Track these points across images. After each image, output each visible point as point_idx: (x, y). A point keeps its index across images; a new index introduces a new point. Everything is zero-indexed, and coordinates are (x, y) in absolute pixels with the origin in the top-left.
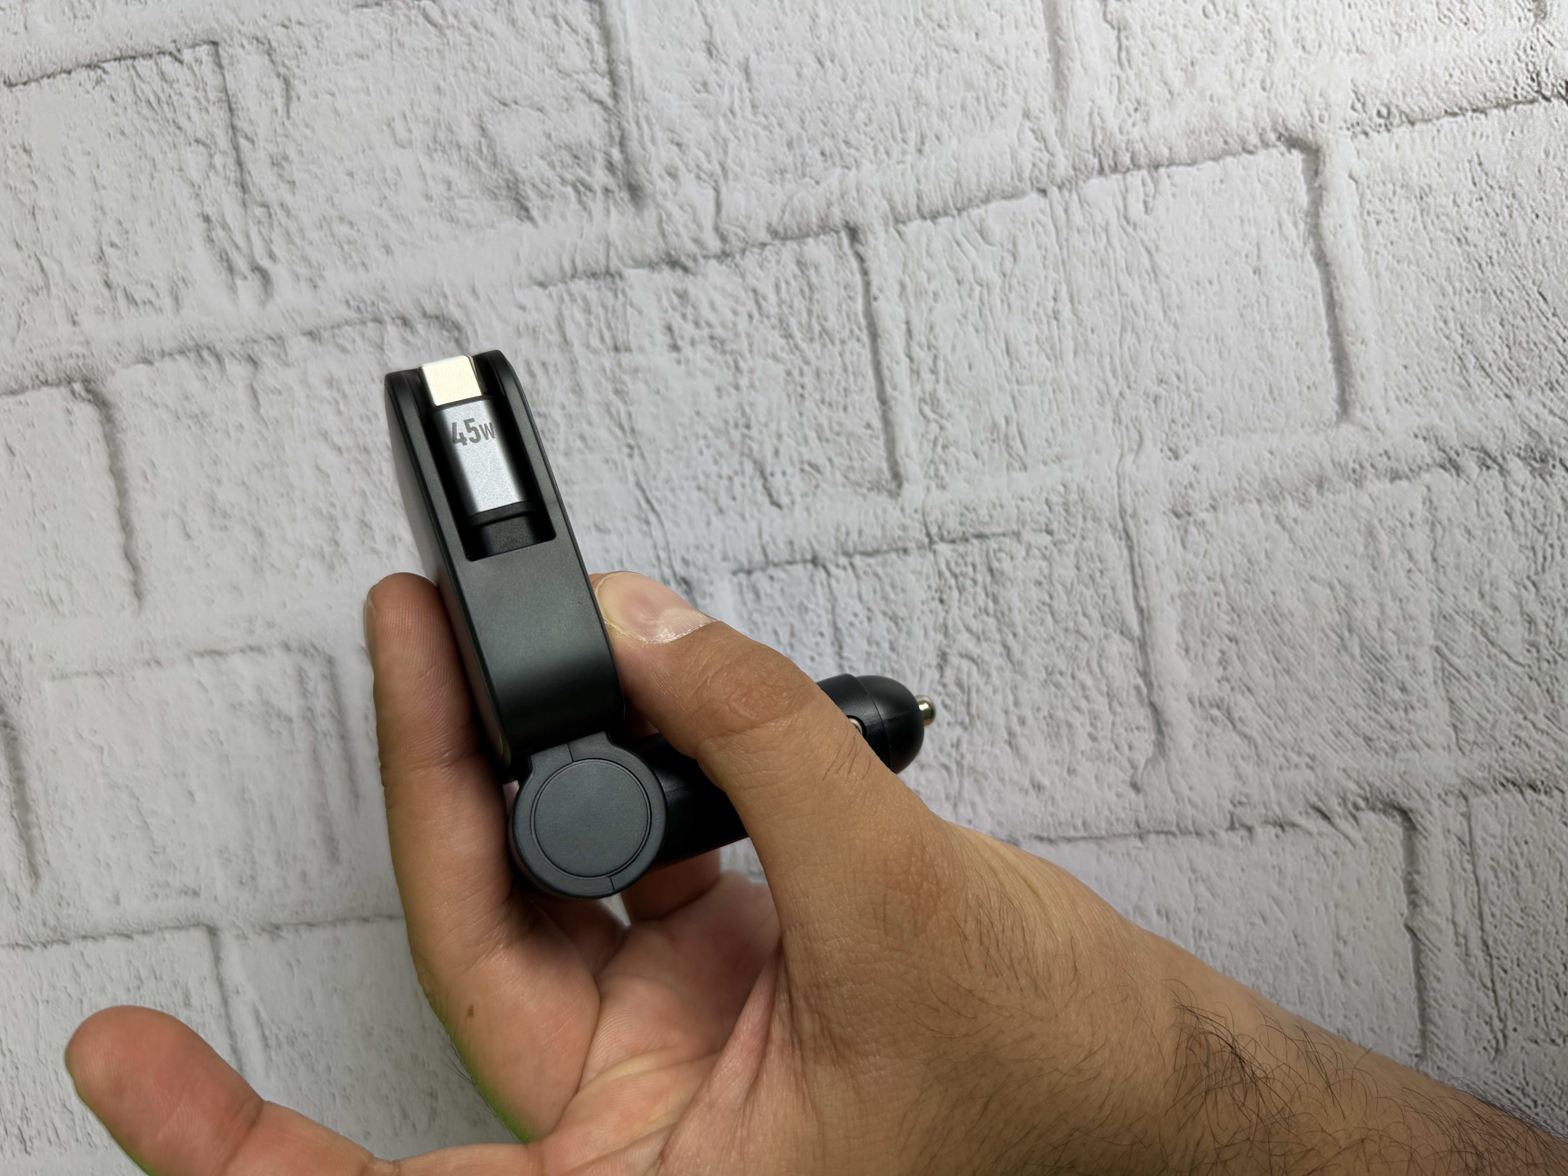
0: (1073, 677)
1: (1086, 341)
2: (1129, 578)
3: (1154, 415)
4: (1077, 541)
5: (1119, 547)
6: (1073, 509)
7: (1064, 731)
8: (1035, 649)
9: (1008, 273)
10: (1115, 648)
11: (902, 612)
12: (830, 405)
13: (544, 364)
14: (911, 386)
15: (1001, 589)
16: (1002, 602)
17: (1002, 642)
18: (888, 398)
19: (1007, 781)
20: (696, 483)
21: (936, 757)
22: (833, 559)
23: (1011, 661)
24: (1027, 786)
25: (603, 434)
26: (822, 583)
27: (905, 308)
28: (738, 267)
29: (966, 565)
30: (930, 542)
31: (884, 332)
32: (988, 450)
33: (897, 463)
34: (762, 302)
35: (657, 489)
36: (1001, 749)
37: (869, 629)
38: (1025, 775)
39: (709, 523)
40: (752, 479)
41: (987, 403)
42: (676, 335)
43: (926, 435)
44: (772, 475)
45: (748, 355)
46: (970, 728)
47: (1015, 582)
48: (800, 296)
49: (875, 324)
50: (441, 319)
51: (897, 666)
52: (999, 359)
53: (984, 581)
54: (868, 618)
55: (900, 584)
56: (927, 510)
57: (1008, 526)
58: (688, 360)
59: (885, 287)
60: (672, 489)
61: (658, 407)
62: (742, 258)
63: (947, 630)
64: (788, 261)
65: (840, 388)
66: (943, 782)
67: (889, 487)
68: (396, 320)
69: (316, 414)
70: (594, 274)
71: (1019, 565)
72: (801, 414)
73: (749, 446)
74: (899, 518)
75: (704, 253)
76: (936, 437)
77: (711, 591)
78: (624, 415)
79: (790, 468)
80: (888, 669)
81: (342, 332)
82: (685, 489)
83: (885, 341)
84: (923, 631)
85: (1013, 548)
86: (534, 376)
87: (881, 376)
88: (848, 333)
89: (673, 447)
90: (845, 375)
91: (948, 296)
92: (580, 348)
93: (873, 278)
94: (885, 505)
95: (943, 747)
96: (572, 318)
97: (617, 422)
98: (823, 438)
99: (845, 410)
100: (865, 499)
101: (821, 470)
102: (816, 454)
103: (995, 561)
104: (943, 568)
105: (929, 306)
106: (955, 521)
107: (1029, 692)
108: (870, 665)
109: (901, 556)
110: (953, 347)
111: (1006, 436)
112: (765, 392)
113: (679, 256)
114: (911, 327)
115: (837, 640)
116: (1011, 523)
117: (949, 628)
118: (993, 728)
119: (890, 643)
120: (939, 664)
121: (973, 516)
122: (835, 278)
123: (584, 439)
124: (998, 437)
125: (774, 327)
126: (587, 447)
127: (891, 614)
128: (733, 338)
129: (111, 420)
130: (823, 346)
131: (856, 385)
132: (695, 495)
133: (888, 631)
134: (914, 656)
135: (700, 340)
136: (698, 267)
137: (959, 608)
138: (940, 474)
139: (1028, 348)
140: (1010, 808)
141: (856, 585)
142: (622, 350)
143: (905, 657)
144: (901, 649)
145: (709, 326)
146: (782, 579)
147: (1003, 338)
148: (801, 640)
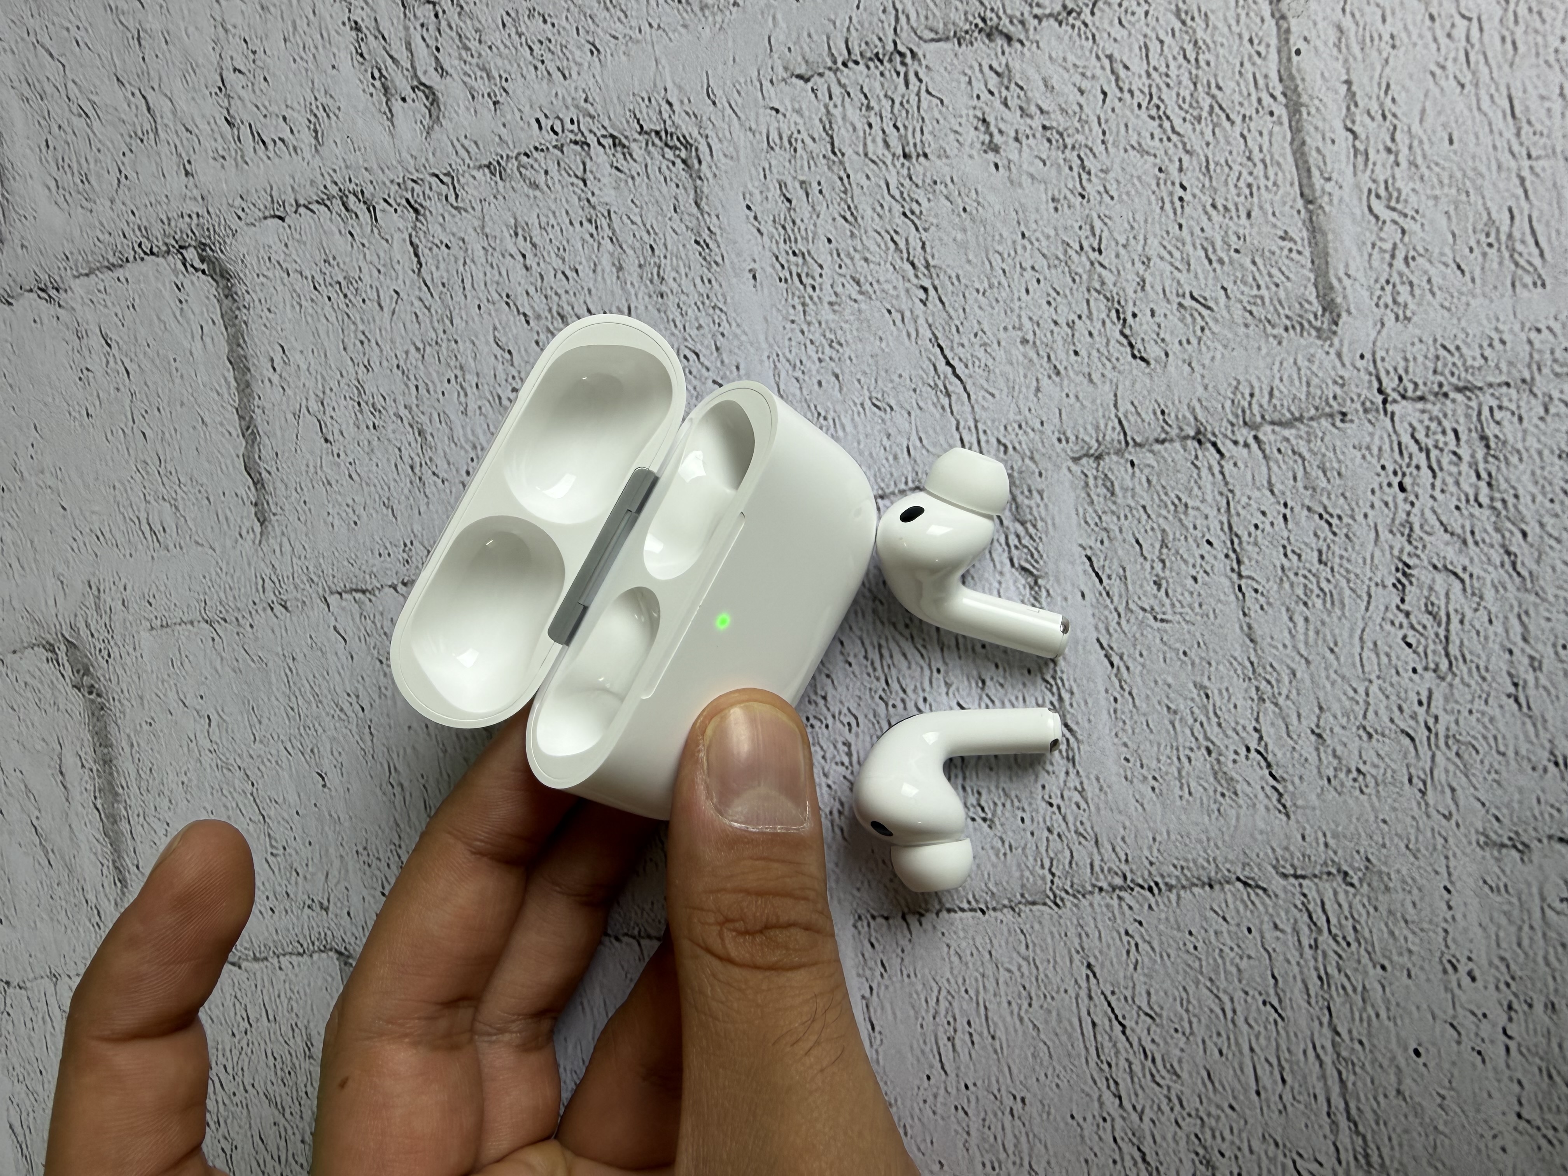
11: (1339, 507)
12: (1226, 208)
13: (802, 183)
14: (1355, 174)
15: (1503, 466)
16: (1504, 486)
17: (1503, 546)
18: (1318, 193)
19: (1511, 754)
20: (1020, 333)
21: (1392, 720)
22: (1229, 434)
23: (1519, 574)
24: (1545, 762)
25: (885, 273)
26: (1210, 468)
27: (1346, 61)
28: (1086, 25)
29: (1444, 432)
30: (1385, 402)
31: (1311, 98)
32: (1480, 259)
33: (1332, 288)
34: (1122, 72)
35: (963, 345)
36: (1501, 707)
37: (1285, 534)
38: (1543, 747)
39: (1038, 390)
40: (1104, 323)
41: (1479, 190)
42: (993, 128)
43: (1379, 244)
44: (1134, 315)
45: (1099, 149)
46: (1449, 677)
47: (1525, 455)
48: (1181, 58)
49: (1297, 86)
50: (663, 134)
51: (1331, 587)
52: (1499, 123)
53: (1473, 456)
54: (1285, 517)
55: (1336, 465)
56: (1380, 354)
57: (1514, 371)
58: (1009, 161)
59: (1314, 32)
60: (985, 344)
61: (965, 231)
62: (1093, 13)
63: (1411, 529)
64: (1161, 9)
65: (1242, 184)
66: (1405, 757)
67: (1318, 324)
68: (602, 140)
69: (495, 272)
70: (877, 55)
71: (1532, 429)
72: (1180, 226)
73: (1100, 276)
74: (1334, 368)
75: (1036, 11)
76: (1395, 245)
77: (1040, 487)
78: (915, 244)
79: (1165, 304)
80: (1317, 591)
81: (530, 161)
82: (1003, 343)
83: (1313, 111)
84: (1373, 534)
85: (1522, 404)
86: (789, 201)
87: (1306, 162)
88: (1255, 104)
89: (986, 285)
90: (1250, 164)
91: (1415, 38)
92: (855, 157)
93: (1293, 22)
94: (1312, 351)
95: (1405, 707)
96: (844, 118)
97: (905, 255)
98: (1213, 258)
99: (1249, 215)
100: (1280, 343)
101: (1211, 304)
102: (1203, 282)
103: (1492, 424)
104: (1406, 439)
105: (1385, 55)
106: (1426, 368)
107: (1548, 620)
108: (1287, 585)
109: (1338, 423)
110: (1423, 111)
111: (1510, 236)
112: (1125, 197)
113: (1000, 18)
114: (1354, 88)
115: (1234, 551)
116: (1519, 366)
117: (1416, 527)
118: (1488, 676)
119: (1320, 552)
120: (1399, 581)
121: (1456, 359)
122: (1234, 28)
123: (858, 283)
124: (1498, 239)
125: (1139, 106)
126: (861, 293)
127: (1321, 511)
128: (1078, 125)
129: (229, 294)
130: (1215, 126)
131: (1267, 178)
132: (1018, 351)
133: (1316, 535)
134: (1358, 571)
135: (1028, 131)
136: (1027, 31)
137: (1432, 497)
138: (1400, 299)
139: (1547, 104)
140: (1517, 796)
141: (1264, 469)
142: (914, 155)
143: (1342, 571)
144: (1337, 560)
145: (1042, 111)
146: (1149, 466)
147: (1505, 93)
148: (1177, 552)
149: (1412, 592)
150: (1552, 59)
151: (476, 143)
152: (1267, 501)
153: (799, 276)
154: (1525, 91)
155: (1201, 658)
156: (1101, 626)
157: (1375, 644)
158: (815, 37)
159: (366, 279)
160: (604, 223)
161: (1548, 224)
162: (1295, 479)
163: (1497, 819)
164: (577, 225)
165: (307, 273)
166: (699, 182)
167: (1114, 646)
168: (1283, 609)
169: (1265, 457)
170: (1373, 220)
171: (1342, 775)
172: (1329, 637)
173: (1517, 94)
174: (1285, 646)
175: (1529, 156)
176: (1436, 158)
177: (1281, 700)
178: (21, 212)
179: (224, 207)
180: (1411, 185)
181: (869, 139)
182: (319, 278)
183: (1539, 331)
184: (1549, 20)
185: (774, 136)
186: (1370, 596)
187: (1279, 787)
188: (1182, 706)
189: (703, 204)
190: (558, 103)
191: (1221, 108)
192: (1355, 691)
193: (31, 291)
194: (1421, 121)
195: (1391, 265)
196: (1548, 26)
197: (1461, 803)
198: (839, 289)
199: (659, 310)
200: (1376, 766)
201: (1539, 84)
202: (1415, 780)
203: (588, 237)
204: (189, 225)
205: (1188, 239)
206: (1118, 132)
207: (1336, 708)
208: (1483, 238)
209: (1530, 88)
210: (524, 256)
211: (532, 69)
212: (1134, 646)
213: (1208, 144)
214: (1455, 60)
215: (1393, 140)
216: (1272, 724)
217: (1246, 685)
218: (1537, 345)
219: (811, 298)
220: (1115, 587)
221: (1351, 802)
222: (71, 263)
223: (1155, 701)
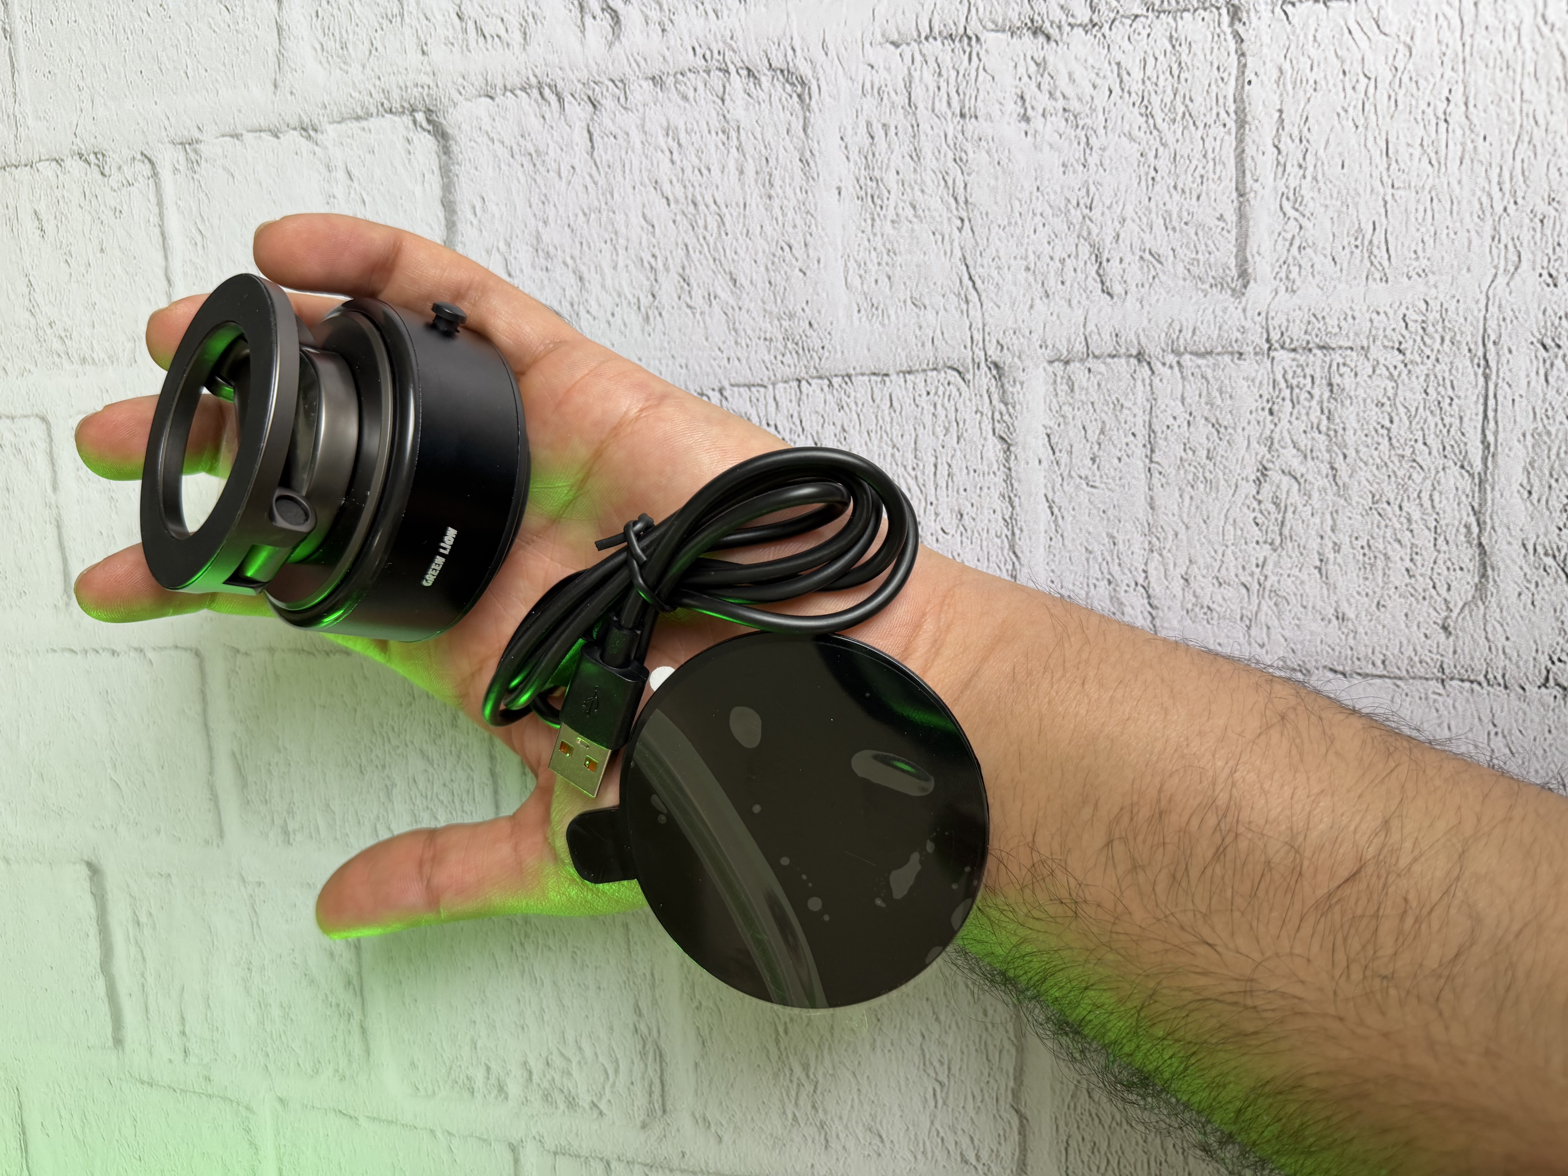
0: (1401, 508)
1: (1475, 148)
2: (1481, 409)
3: (1538, 235)
4: (1429, 363)
5: (1476, 374)
6: (1430, 329)
7: (1380, 564)
8: (1363, 474)
9: (1401, 69)
10: (1452, 481)
11: (1227, 420)
12: (1183, 191)
13: (884, 125)
14: (1275, 180)
15: (1339, 406)
16: (1337, 420)
17: (1330, 463)
18: (1248, 190)
19: (1310, 608)
20: (1025, 263)
21: (1237, 575)
22: (1160, 357)
23: (1336, 484)
24: (1330, 616)
25: (935, 203)
26: (1143, 380)
27: (1281, 95)
28: (1105, 37)
29: (1305, 377)
30: (1270, 349)
31: (1254, 118)
32: (1348, 255)
33: (1246, 261)
34: (1125, 77)
35: (983, 266)
36: (1309, 574)
37: (1187, 435)
38: (1330, 604)
39: (1031, 307)
40: (1086, 263)
41: (1356, 205)
42: (1027, 105)
43: (1283, 234)
44: (1108, 260)
45: (1101, 131)
46: (1280, 549)
47: (1355, 401)
48: (1168, 73)
49: (1244, 109)
50: (786, 73)
51: (1212, 476)
52: (1377, 158)
53: (1321, 396)
54: (1189, 422)
55: (1229, 390)
56: (1272, 314)
57: (1357, 340)
58: (1036, 131)
59: (1262, 70)
60: (999, 268)
61: (996, 179)
62: (1110, 29)
63: (1272, 443)
64: (1159, 34)
65: (1197, 174)
66: (1241, 602)
67: (1233, 286)
68: (740, 71)
69: (648, 162)
70: (951, 35)
71: (1363, 383)
72: (1150, 199)
73: (1088, 228)
74: (1239, 319)
75: (1071, 20)
76: (1293, 237)
77: (1022, 379)
78: (960, 184)
79: (1129, 255)
80: (1202, 478)
81: (685, 79)
82: (1012, 269)
83: (1253, 128)
84: (1246, 442)
85: (1359, 364)
86: (872, 138)
87: (1243, 166)
88: (1214, 116)
89: (1006, 222)
90: (1204, 161)
91: (1331, 85)
92: (925, 112)
93: (1250, 60)
94: (1226, 305)
95: (1247, 566)
96: (921, 79)
97: (951, 192)
98: (1170, 226)
99: (1198, 198)
100: (1205, 296)
101: (1163, 260)
102: (1159, 243)
103: (1337, 376)
104: (1279, 377)
105: (1308, 95)
106: (1300, 329)
107: (1350, 518)
108: (1182, 472)
109: (1236, 360)
110: (1328, 141)
111: (1371, 242)
112: (1114, 171)
113: (1043, 22)
114: (1284, 116)
115: (1150, 442)
116: (1362, 337)
117: (1276, 441)
118: (1304, 552)
119: (1209, 451)
120: (1258, 479)
121: (1321, 325)
122: (1208, 57)
123: (914, 208)
124: (1362, 243)
125: (1134, 104)
126: (916, 216)
127: (1214, 421)
128: (1088, 112)
129: (446, 151)
130: (1185, 128)
131: (1214, 173)
132: (1022, 275)
133: (1208, 438)
134: (1232, 468)
135: (1052, 111)
136: (1062, 35)
137: (1290, 422)
138: (1291, 276)
139: (1411, 150)
140: (1308, 637)
141: (1180, 386)
142: (968, 116)
143: (1221, 467)
144: (1219, 458)
145: (1064, 96)
146: (1100, 373)
147: (1384, 137)
148: (1110, 439)
149: (1266, 487)
150: (1419, 118)
151: (645, 60)
152: (1179, 410)
153: (872, 197)
154: (1398, 138)
155: (1115, 517)
156: (1049, 485)
157: (1235, 521)
158: (907, 14)
159: (551, 152)
160: (733, 134)
161: (1397, 238)
162: (1200, 395)
163: (1293, 651)
164: (713, 134)
165: (507, 142)
166: (808, 114)
167: (1056, 500)
168: (1177, 489)
169: (1183, 378)
170: (1282, 215)
171: (1197, 609)
172: (1205, 513)
173: (1392, 140)
174: (1173, 515)
175: (1393, 186)
176: (1331, 178)
177: (1165, 552)
178: (293, 65)
179: (449, 84)
180: (1311, 194)
181: (937, 99)
182: (515, 148)
183: (1378, 313)
184: (1421, 88)
185: (868, 86)
186: (1237, 487)
187: (1154, 613)
188: (1096, 547)
189: (809, 131)
190: (710, 37)
191: (1190, 115)
192: (1216, 552)
193: (295, 129)
194: (1325, 148)
195: (1289, 251)
196: (1420, 93)
197: (1273, 637)
198: (900, 211)
199: (766, 209)
200: (1221, 606)
201: (1408, 135)
202: (1245, 618)
203: (720, 145)
204: (421, 94)
205: (1154, 210)
206: (1116, 122)
207: (1201, 561)
208: (1353, 240)
209: (1401, 137)
210: (671, 153)
211: (694, 8)
212: (1070, 502)
213: (1177, 141)
214: (1355, 107)
215: (1304, 159)
216: (1156, 569)
217: (1143, 538)
218: (1375, 324)
219: (879, 215)
220: (1064, 458)
221: (1200, 628)
222: (328, 111)
223: (1078, 543)
